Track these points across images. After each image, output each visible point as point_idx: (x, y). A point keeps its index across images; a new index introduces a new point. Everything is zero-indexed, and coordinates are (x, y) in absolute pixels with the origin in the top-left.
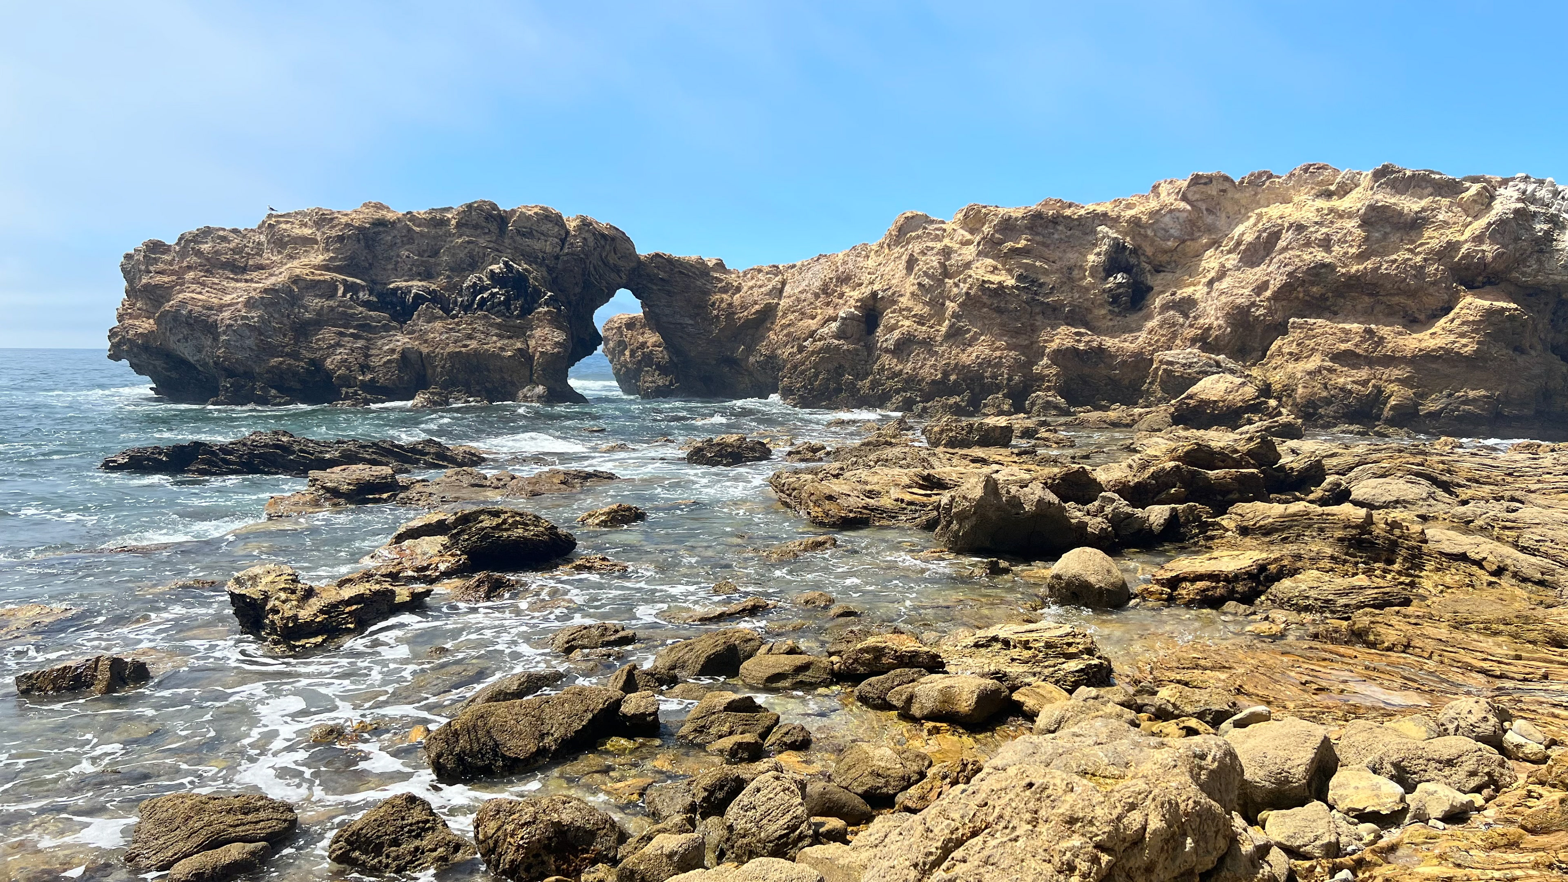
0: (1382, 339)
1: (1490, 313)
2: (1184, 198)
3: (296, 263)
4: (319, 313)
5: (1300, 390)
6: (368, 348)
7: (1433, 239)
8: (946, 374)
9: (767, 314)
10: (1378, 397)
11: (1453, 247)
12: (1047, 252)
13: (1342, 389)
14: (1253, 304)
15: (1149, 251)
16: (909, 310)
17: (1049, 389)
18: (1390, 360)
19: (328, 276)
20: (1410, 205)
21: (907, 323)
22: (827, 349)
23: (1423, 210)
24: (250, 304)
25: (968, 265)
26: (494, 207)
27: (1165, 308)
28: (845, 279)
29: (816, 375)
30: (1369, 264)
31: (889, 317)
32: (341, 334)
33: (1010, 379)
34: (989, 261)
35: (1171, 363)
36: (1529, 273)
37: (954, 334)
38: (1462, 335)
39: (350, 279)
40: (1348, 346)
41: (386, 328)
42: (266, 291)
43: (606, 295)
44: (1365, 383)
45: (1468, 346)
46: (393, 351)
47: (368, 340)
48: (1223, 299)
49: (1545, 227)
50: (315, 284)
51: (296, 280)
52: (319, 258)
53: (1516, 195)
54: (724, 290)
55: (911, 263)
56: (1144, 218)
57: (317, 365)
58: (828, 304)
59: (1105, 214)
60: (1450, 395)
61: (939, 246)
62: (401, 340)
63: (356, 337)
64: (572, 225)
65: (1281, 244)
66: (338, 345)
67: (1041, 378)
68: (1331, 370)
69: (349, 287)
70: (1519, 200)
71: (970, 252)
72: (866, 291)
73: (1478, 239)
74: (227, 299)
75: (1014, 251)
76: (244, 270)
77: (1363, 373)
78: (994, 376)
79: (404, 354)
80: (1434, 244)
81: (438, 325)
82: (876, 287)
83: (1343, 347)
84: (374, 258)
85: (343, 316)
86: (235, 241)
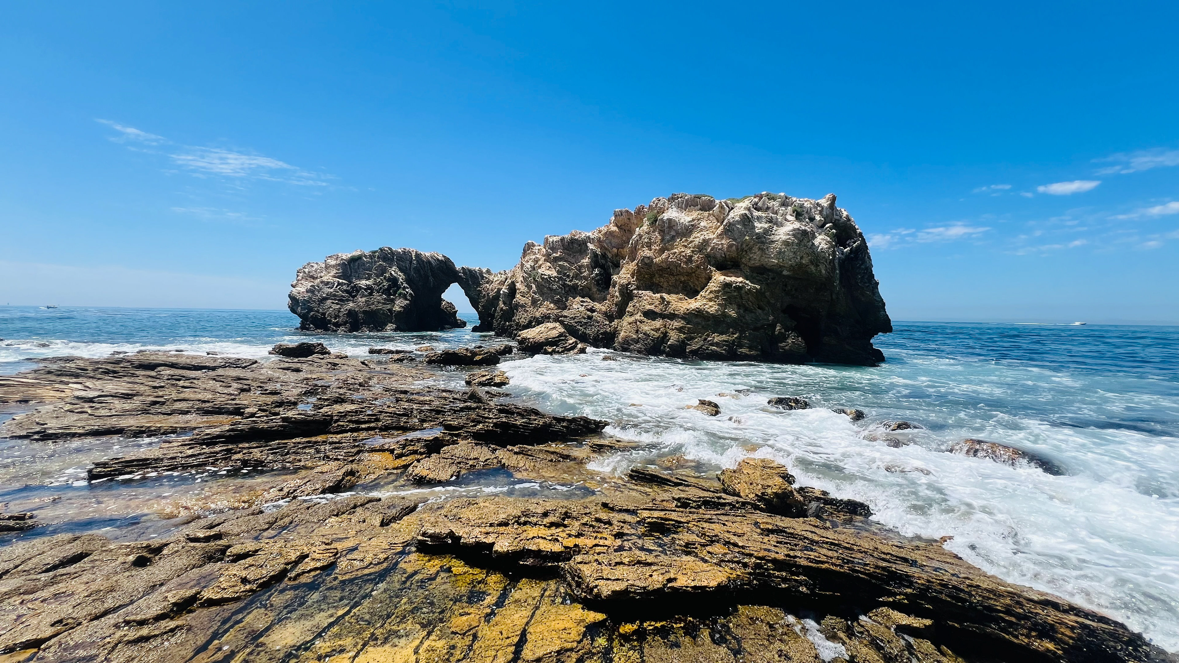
0: (669, 303)
1: (726, 286)
2: (615, 225)
4: (327, 294)
6: (340, 308)
7: (697, 238)
10: (664, 339)
11: (706, 242)
12: (569, 258)
13: (646, 333)
14: (629, 283)
15: (609, 255)
18: (672, 316)
23: (693, 220)
25: (541, 266)
30: (664, 256)
31: (516, 294)
32: (333, 303)
34: (548, 264)
38: (710, 300)
39: (341, 281)
40: (652, 307)
41: (348, 300)
45: (712, 308)
47: (341, 305)
49: (766, 226)
50: (330, 283)
52: (333, 273)
53: (748, 206)
55: (524, 266)
56: (603, 238)
57: (323, 315)
59: (589, 238)
61: (534, 257)
62: (351, 305)
63: (337, 304)
66: (331, 307)
68: (641, 322)
69: (339, 284)
70: (745, 209)
71: (542, 260)
73: (720, 236)
75: (555, 258)
79: (350, 311)
80: (697, 242)
82: (514, 278)
83: (650, 307)
84: (351, 273)
85: (335, 295)
86: (316, 266)
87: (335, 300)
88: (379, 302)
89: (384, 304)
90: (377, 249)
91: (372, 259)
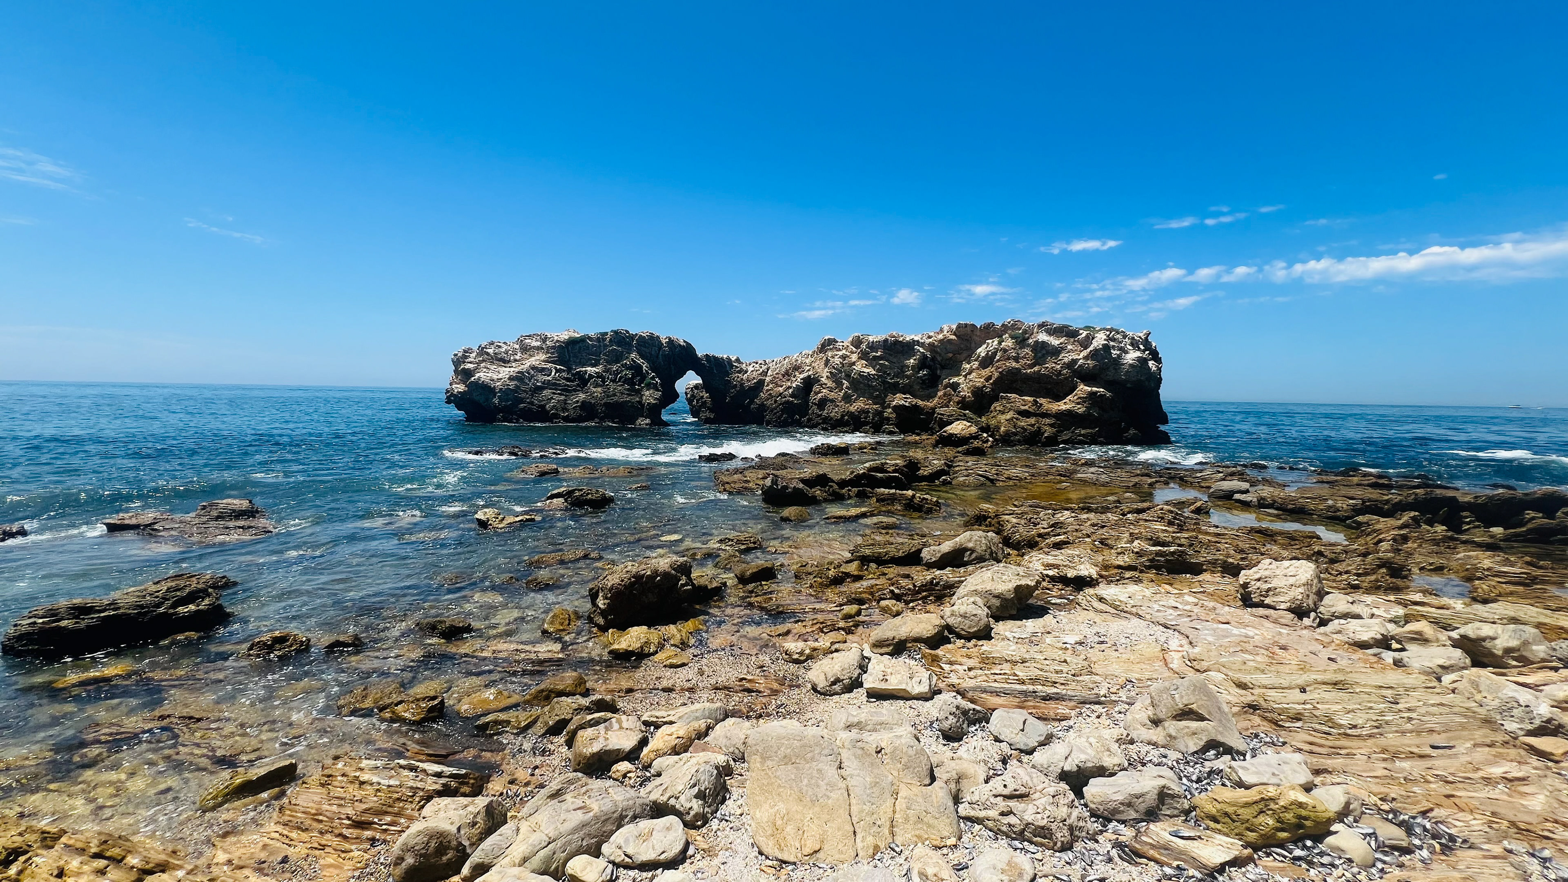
0: (1041, 405)
1: (1092, 394)
2: (955, 334)
3: (533, 359)
4: (543, 383)
5: (1002, 429)
6: (567, 400)
7: (1066, 358)
8: (843, 416)
9: (761, 383)
10: (1039, 432)
11: (1075, 361)
12: (891, 358)
13: (1023, 428)
14: (984, 386)
15: (939, 359)
16: (826, 384)
17: (892, 424)
18: (1045, 415)
19: (549, 365)
20: (1055, 341)
21: (824, 391)
22: (788, 402)
23: (1061, 344)
24: (511, 378)
25: (854, 363)
26: (627, 332)
27: (946, 387)
28: (797, 368)
29: (782, 415)
30: (1036, 369)
31: (816, 388)
32: (554, 393)
33: (873, 419)
34: (864, 362)
35: (943, 415)
36: (1110, 375)
37: (847, 398)
38: (1078, 403)
39: (558, 367)
40: (1026, 407)
41: (575, 390)
42: (518, 372)
43: (681, 374)
44: (1033, 425)
45: (1080, 409)
46: (577, 402)
47: (566, 396)
48: (971, 383)
49: (1118, 352)
50: (543, 369)
51: (533, 368)
52: (543, 357)
53: (1105, 337)
54: (739, 372)
55: (827, 361)
56: (936, 343)
57: (543, 407)
58: (788, 380)
59: (918, 341)
60: (1073, 432)
61: (840, 353)
62: (582, 396)
63: (560, 394)
64: (664, 341)
65: (997, 358)
66: (552, 398)
67: (888, 419)
68: (1017, 419)
69: (557, 371)
70: (1105, 340)
71: (854, 357)
72: (806, 375)
73: (1086, 358)
74: (500, 376)
75: (875, 357)
76: (509, 362)
77: (1032, 420)
78: (866, 418)
79: (583, 402)
80: (1066, 360)
81: (599, 389)
82: (810, 373)
83: (1023, 408)
84: (570, 356)
85: (555, 384)
86: (504, 348)
87: (556, 389)
88: (622, 393)
89: (629, 395)
90: (608, 329)
91: (599, 342)
